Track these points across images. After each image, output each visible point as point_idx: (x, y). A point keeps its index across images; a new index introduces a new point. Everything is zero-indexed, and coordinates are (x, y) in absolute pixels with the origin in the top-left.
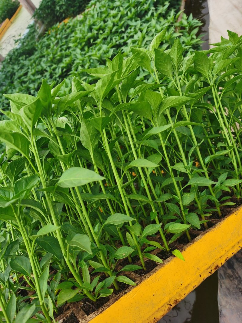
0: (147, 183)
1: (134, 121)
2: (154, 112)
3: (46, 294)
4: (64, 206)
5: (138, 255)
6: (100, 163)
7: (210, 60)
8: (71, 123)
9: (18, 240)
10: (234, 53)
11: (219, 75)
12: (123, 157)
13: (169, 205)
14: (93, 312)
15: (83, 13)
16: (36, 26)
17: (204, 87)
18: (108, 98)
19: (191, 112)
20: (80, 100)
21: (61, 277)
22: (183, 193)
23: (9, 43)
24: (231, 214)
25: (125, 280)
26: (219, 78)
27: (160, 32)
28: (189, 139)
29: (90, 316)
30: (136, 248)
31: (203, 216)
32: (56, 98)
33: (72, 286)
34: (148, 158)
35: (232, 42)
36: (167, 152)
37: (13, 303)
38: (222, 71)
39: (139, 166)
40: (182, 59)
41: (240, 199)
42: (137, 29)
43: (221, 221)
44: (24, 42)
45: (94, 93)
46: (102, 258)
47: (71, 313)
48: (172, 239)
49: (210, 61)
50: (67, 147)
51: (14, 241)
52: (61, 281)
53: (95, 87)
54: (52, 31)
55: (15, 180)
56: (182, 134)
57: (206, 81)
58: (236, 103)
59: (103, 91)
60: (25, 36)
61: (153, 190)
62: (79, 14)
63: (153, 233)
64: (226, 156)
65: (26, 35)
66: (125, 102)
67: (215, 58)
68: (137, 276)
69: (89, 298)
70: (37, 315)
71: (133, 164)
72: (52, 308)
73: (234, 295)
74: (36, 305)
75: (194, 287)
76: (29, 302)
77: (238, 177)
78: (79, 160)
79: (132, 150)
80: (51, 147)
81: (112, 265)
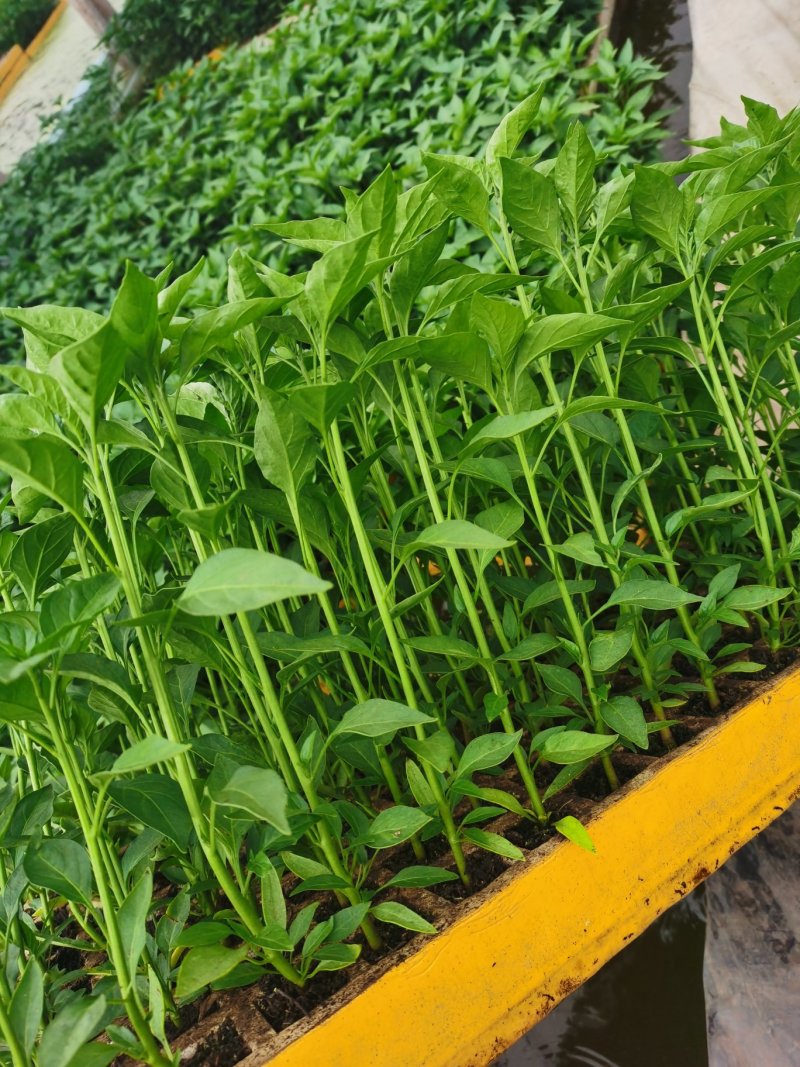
0: (476, 598)
1: (434, 396)
2: (498, 366)
3: (140, 964)
4: (202, 673)
5: (444, 833)
6: (323, 534)
7: (683, 195)
8: (225, 403)
9: (49, 787)
10: (765, 171)
11: (716, 243)
12: (396, 514)
13: (546, 670)
14: (295, 1020)
15: (272, 31)
16: (112, 72)
17: (664, 283)
18: (347, 319)
19: (623, 365)
20: (255, 328)
21: (193, 908)
22: (594, 631)
23: (20, 128)
24: (750, 699)
25: (400, 916)
26: (715, 254)
27: (524, 97)
28: (613, 454)
29: (284, 1034)
30: (436, 813)
31: (658, 707)
32: (177, 321)
33: (226, 936)
34: (480, 517)
35: (759, 137)
36: (541, 498)
37: (31, 993)
38: (724, 230)
39: (448, 545)
40: (594, 191)
41: (780, 650)
42: (454, 85)
43: (716, 724)
44: (73, 125)
45: (300, 303)
46: (324, 843)
47: (225, 1025)
48: (555, 781)
49: (684, 197)
50: (213, 480)
51: (35, 789)
52: (191, 921)
53: (304, 283)
54: (170, 88)
55: (39, 590)
56: (591, 439)
57: (671, 265)
58: (769, 337)
59: (329, 297)
60: (75, 106)
61: (496, 623)
62: (258, 33)
63: (496, 761)
64: (739, 509)
65: (77, 100)
66: (404, 332)
67: (702, 187)
68: (441, 903)
69: (282, 976)
70: (110, 1031)
71: (427, 538)
72: (163, 1007)
73: (756, 963)
74: (107, 1000)
75: (625, 938)
76: (84, 989)
77: (774, 581)
78: (253, 524)
79: (425, 490)
80: (158, 481)
81: (357, 866)
